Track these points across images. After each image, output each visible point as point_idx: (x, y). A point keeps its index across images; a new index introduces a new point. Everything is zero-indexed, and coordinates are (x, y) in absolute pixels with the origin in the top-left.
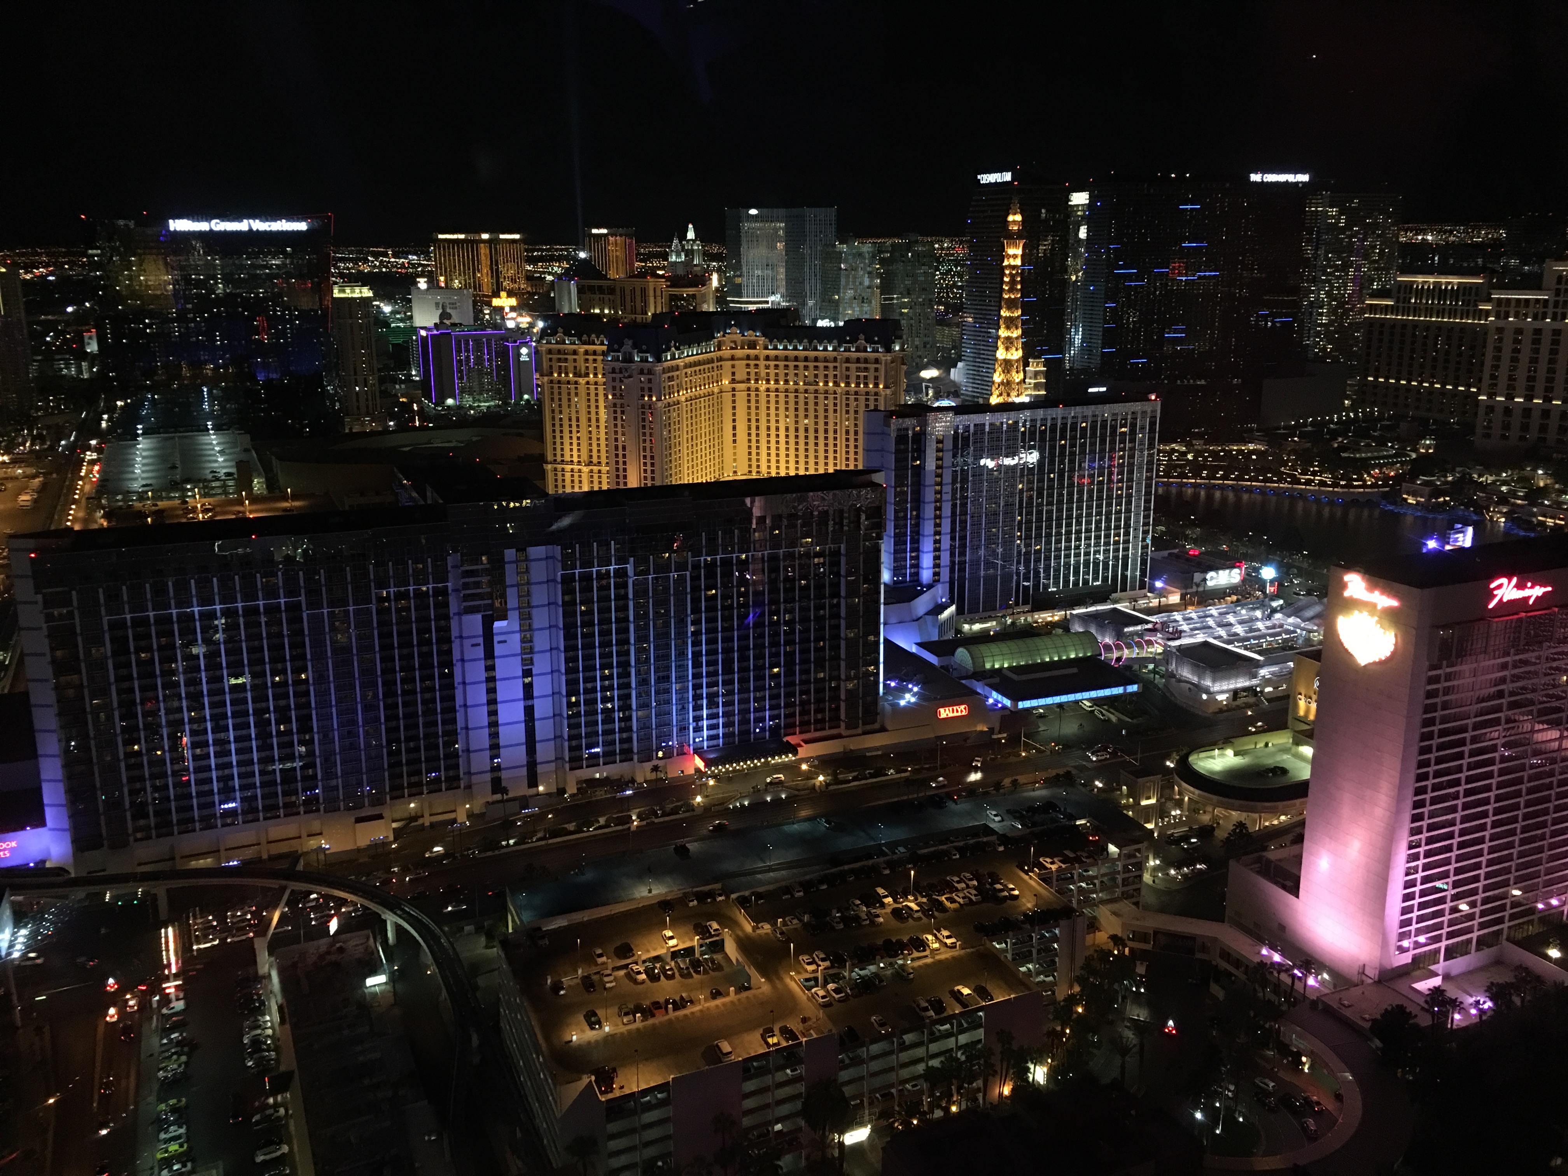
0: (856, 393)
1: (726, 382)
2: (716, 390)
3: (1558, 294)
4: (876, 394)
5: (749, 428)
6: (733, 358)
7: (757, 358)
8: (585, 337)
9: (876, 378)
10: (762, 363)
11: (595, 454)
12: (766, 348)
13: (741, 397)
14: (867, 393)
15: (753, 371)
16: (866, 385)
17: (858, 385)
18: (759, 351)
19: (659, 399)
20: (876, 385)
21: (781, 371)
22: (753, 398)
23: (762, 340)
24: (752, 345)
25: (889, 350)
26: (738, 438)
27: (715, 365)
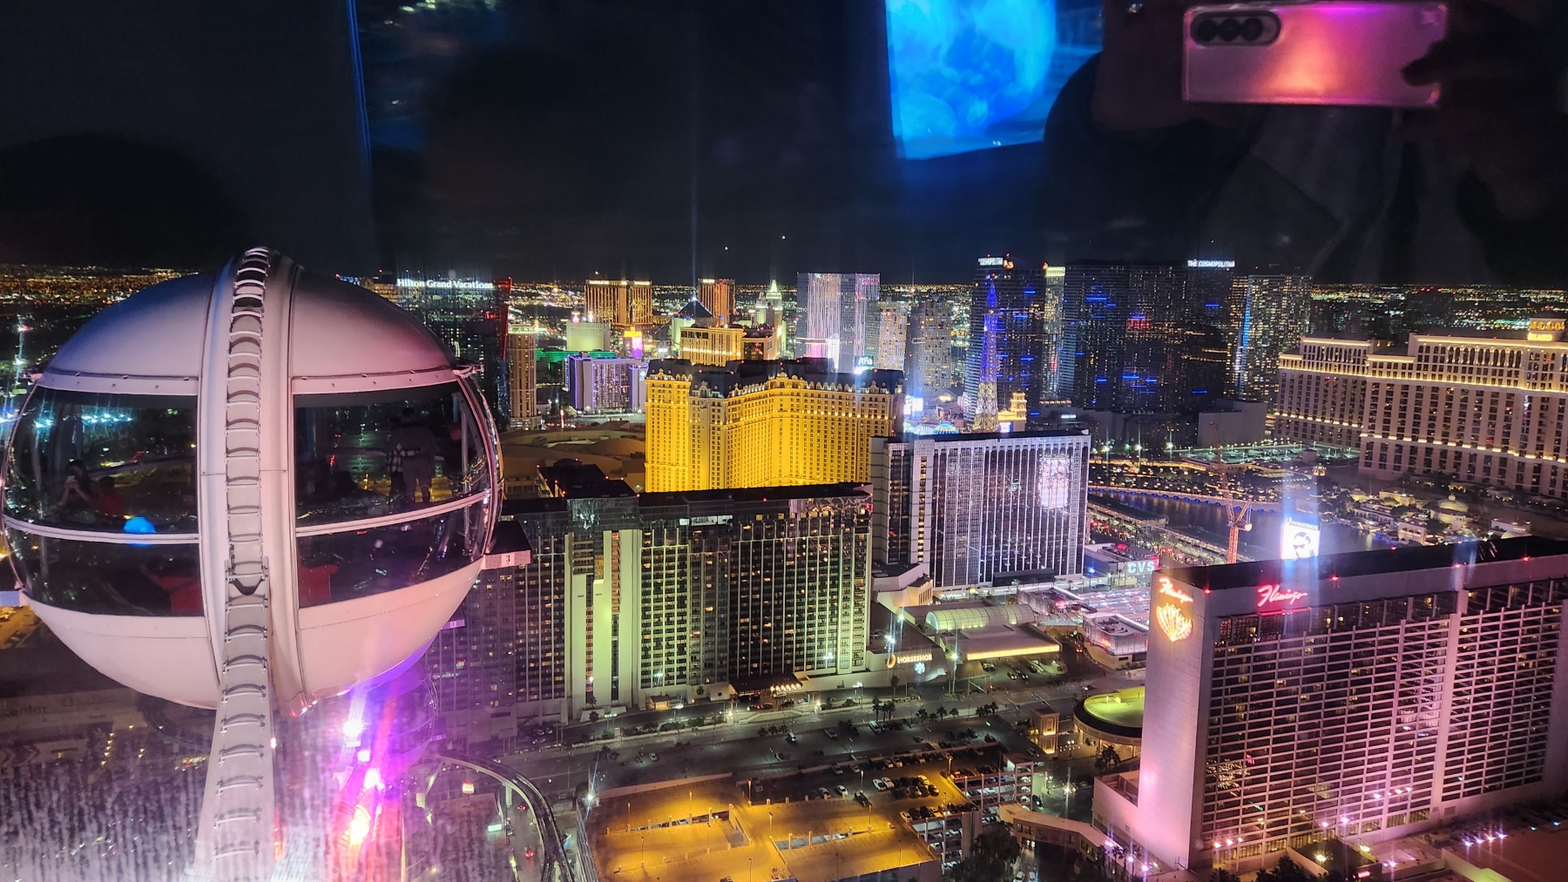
0: (869, 422)
1: (775, 412)
2: (768, 417)
3: (1420, 360)
4: (883, 423)
5: (792, 443)
6: (781, 394)
7: (798, 395)
8: (678, 376)
9: (883, 412)
10: (802, 398)
11: (681, 458)
12: (805, 388)
13: (787, 421)
14: (876, 423)
15: (795, 403)
16: (875, 416)
17: (870, 416)
18: (800, 390)
19: (725, 424)
20: (883, 416)
21: (816, 405)
22: (795, 423)
23: (802, 382)
24: (795, 386)
25: (892, 392)
26: (783, 451)
27: (768, 399)
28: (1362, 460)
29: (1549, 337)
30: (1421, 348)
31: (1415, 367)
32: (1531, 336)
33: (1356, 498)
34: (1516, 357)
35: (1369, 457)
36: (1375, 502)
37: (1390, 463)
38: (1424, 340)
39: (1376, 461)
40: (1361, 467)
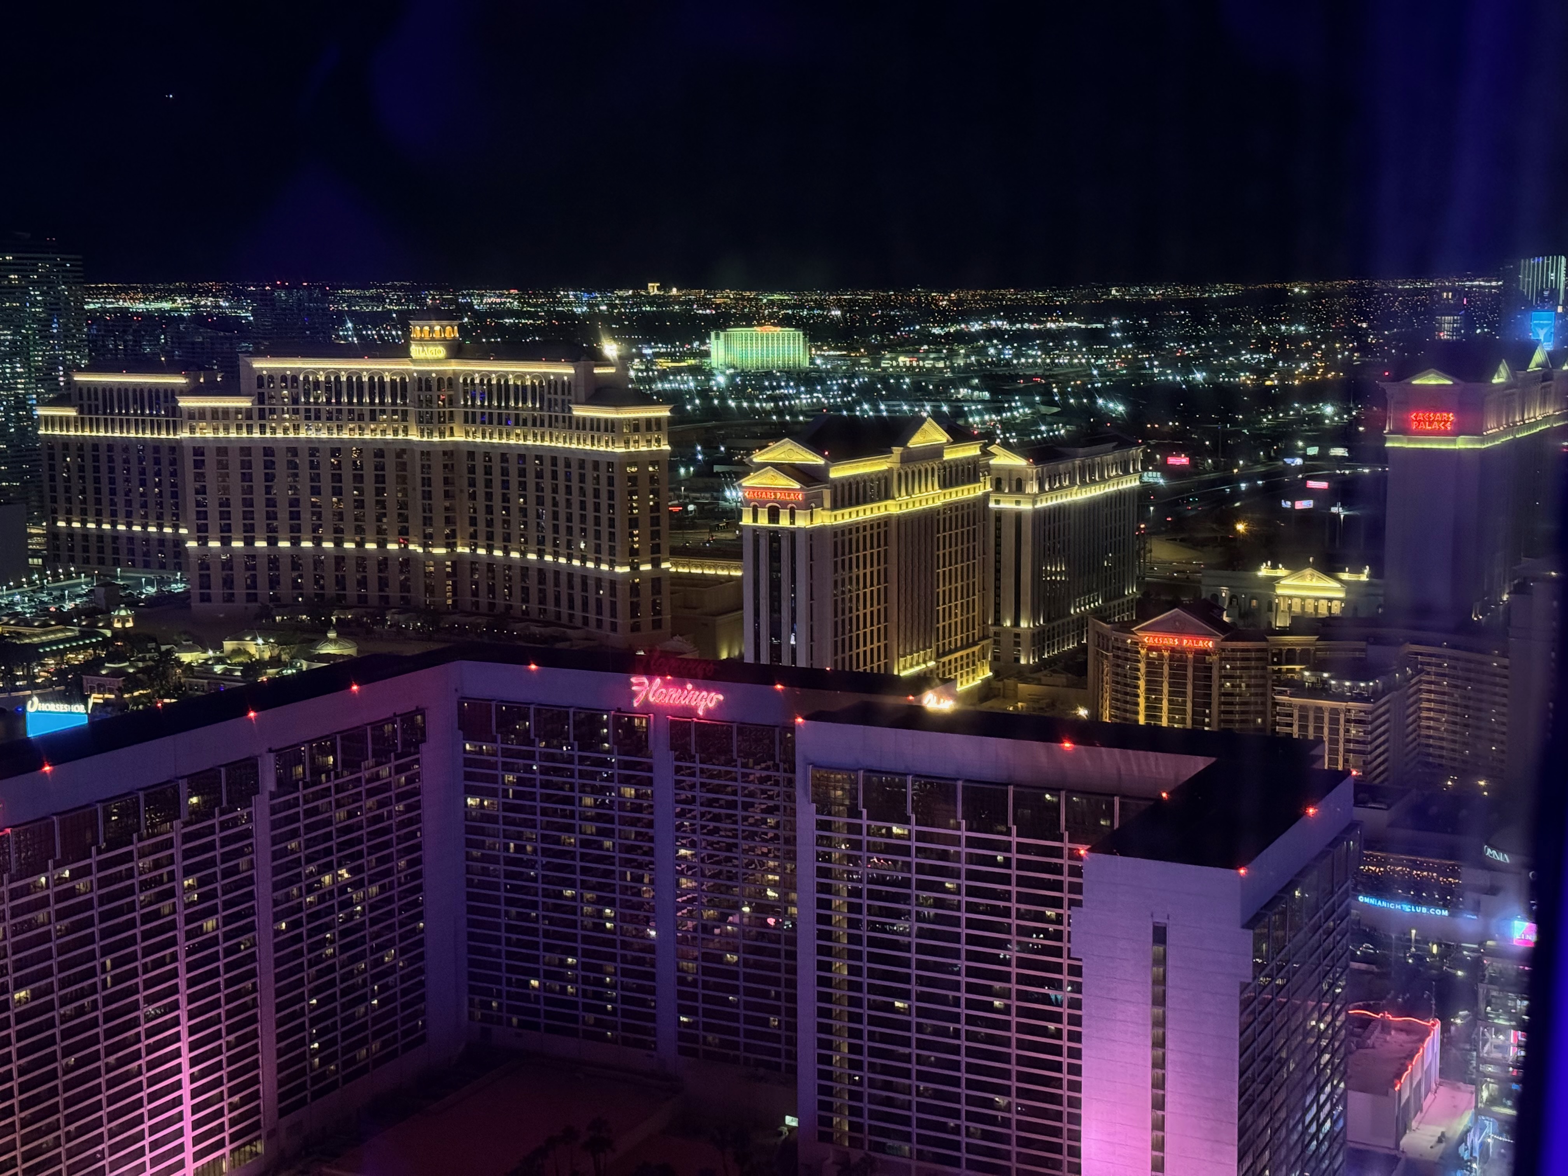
28: (196, 592)
29: (440, 352)
30: (260, 378)
31: (256, 415)
32: (415, 351)
33: (186, 658)
34: (400, 388)
35: (205, 582)
36: (219, 660)
37: (240, 591)
38: (263, 365)
39: (217, 590)
40: (196, 604)
